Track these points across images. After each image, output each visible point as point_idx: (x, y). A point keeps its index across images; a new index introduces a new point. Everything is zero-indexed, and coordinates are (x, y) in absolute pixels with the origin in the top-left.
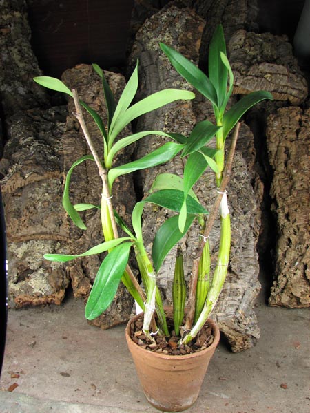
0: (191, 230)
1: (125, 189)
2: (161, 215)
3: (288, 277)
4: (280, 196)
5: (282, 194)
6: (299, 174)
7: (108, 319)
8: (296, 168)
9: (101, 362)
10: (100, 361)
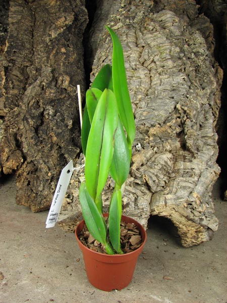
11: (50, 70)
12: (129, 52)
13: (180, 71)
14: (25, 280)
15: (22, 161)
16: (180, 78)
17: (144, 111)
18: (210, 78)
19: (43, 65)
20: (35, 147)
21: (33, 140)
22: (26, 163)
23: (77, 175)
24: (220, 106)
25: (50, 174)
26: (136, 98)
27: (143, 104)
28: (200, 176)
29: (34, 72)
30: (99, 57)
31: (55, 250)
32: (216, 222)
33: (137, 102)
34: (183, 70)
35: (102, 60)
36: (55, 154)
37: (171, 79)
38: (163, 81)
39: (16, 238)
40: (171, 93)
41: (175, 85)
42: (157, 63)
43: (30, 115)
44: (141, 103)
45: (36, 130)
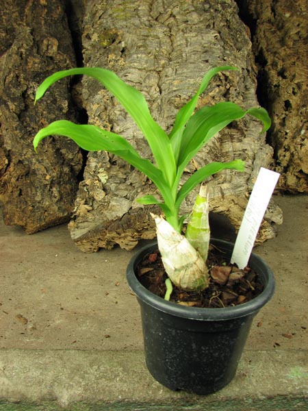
0: (163, 67)
1: (55, 16)
2: (114, 50)
3: (292, 149)
4: (267, 51)
5: (271, 47)
6: (295, 18)
7: (38, 214)
8: (288, 11)
9: (32, 280)
10: (28, 278)
11: (28, 31)
12: (136, 3)
13: (208, 26)
14: (59, 319)
15: (7, 162)
16: (211, 36)
17: (174, 80)
18: (244, 36)
19: (14, 24)
20: (22, 141)
21: (18, 131)
22: (12, 164)
23: (94, 172)
24: (257, 72)
25: (48, 177)
26: (158, 65)
27: (169, 71)
28: (254, 159)
29: (4, 35)
30: (94, 12)
31: (82, 277)
32: (280, 214)
33: (160, 69)
34: (212, 26)
35: (98, 15)
36: (50, 150)
37: (200, 38)
38: (189, 40)
39: (20, 270)
40: (203, 55)
41: (206, 45)
42: (177, 17)
43: (8, 95)
44: (167, 70)
45: (20, 116)
